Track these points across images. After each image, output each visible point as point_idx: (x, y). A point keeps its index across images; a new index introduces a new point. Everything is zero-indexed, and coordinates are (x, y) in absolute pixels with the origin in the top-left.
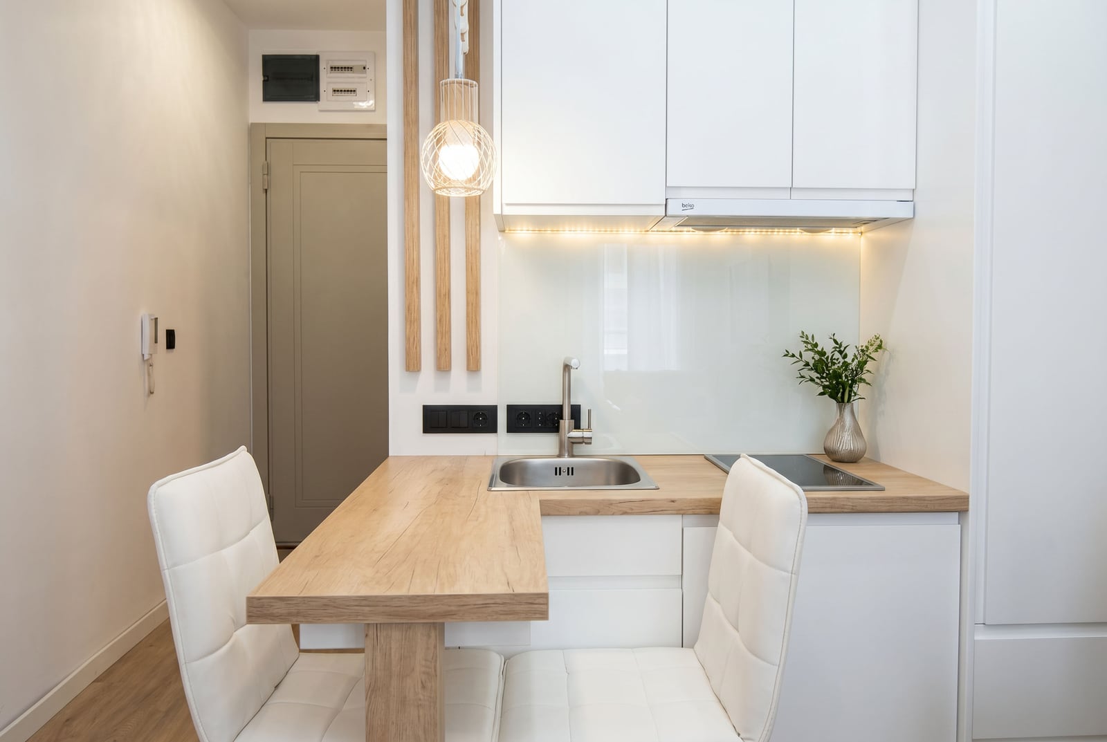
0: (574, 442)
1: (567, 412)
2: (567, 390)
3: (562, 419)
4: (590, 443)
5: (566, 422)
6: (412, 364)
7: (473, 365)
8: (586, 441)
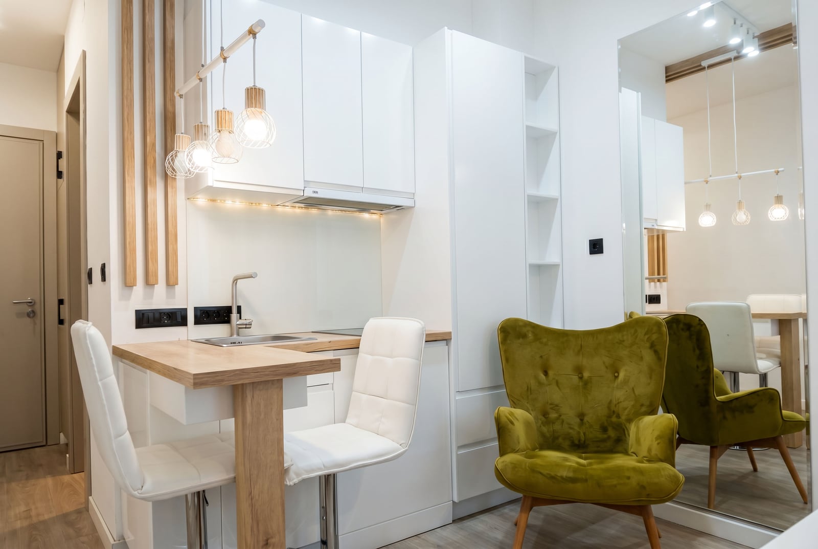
0: (239, 328)
1: (234, 310)
2: (234, 296)
3: (231, 313)
4: (250, 328)
5: (234, 316)
6: (128, 283)
7: (171, 282)
8: (248, 326)
